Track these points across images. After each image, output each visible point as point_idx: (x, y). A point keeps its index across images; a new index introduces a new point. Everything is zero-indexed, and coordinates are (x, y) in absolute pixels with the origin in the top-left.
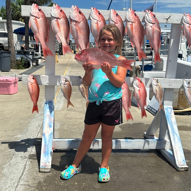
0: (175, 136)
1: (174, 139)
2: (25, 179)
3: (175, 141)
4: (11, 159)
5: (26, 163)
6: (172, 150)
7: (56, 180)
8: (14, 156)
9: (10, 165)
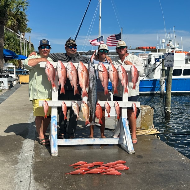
0: (128, 135)
1: (127, 136)
2: (33, 185)
3: (128, 137)
4: (18, 173)
5: (31, 174)
6: (126, 143)
7: (55, 185)
8: (19, 170)
9: (18, 176)
